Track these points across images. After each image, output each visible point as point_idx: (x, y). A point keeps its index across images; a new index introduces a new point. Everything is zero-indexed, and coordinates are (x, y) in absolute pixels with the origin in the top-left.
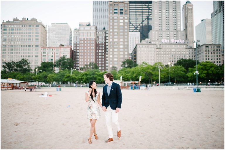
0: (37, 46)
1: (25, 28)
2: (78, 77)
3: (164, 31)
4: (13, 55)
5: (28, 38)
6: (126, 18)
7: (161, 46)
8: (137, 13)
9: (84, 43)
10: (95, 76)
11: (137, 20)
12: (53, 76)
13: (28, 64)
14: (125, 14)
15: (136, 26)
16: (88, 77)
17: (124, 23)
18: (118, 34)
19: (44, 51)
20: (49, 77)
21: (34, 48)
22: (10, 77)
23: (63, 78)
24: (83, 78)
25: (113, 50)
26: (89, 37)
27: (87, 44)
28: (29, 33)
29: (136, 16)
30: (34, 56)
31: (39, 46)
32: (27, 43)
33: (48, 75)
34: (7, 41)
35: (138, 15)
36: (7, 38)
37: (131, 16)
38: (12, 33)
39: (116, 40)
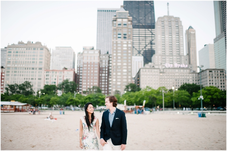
0: (40, 69)
1: (30, 51)
2: (81, 100)
3: (167, 56)
4: (17, 77)
5: (32, 61)
6: (130, 42)
7: (165, 70)
9: (87, 67)
10: (99, 100)
11: (141, 44)
12: (56, 99)
13: (31, 86)
14: (129, 39)
15: (139, 50)
16: (91, 101)
17: (127, 47)
18: (121, 58)
19: (48, 74)
20: (52, 100)
21: (38, 70)
22: (13, 100)
23: (66, 101)
24: (86, 101)
25: (116, 74)
26: (93, 61)
27: (90, 67)
28: (34, 56)
29: (139, 41)
30: (37, 79)
31: (43, 69)
32: (31, 66)
33: (51, 97)
34: (11, 63)
36: (12, 61)
37: (135, 41)
38: (17, 56)
39: (119, 64)
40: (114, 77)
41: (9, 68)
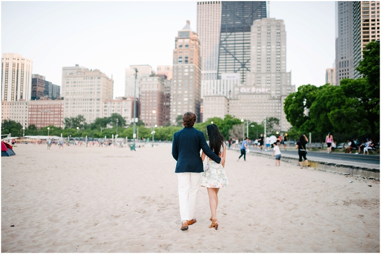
0: (98, 100)
1: (87, 80)
3: (263, 73)
4: (75, 109)
5: (89, 91)
6: (191, 67)
7: (239, 96)
8: (245, 45)
9: (146, 96)
11: (245, 54)
13: (84, 120)
14: (192, 63)
15: (243, 62)
17: (189, 72)
18: (182, 85)
19: (106, 105)
21: (96, 101)
25: (177, 103)
26: (151, 89)
27: (149, 97)
28: (91, 85)
29: (243, 49)
30: (95, 111)
31: (101, 100)
32: (89, 97)
34: (70, 94)
35: (246, 48)
36: (70, 92)
37: (238, 49)
38: (75, 86)
39: (180, 92)
40: (174, 107)
41: (67, 100)
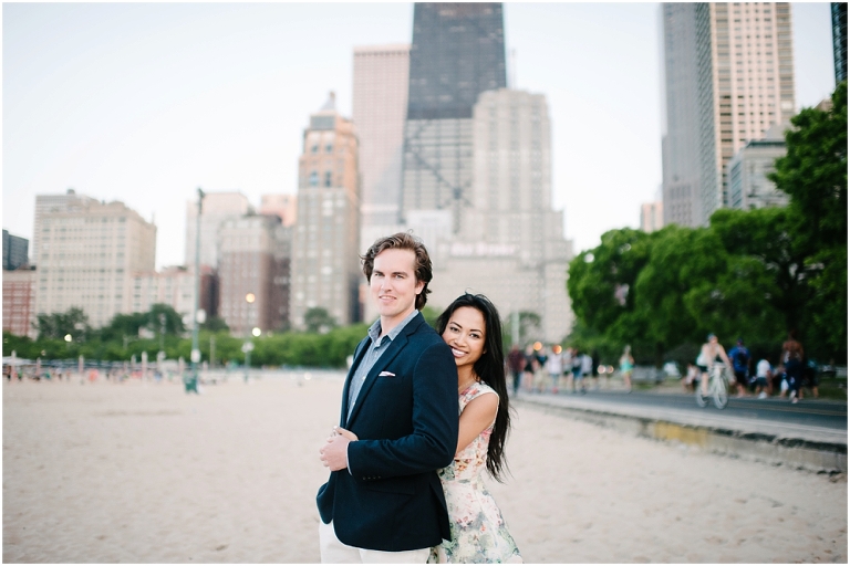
0: (120, 271)
1: (94, 225)
4: (64, 293)
5: (99, 251)
6: (340, 195)
8: (461, 148)
9: (232, 264)
14: (340, 186)
15: (459, 186)
17: (335, 209)
18: (318, 237)
19: (137, 283)
21: (114, 275)
25: (305, 279)
26: (245, 248)
27: (240, 265)
28: (104, 238)
29: (459, 157)
30: (112, 297)
31: (126, 271)
32: (97, 264)
34: (51, 257)
35: (464, 154)
36: (51, 253)
39: (312, 254)
40: (300, 288)
41: (45, 271)
